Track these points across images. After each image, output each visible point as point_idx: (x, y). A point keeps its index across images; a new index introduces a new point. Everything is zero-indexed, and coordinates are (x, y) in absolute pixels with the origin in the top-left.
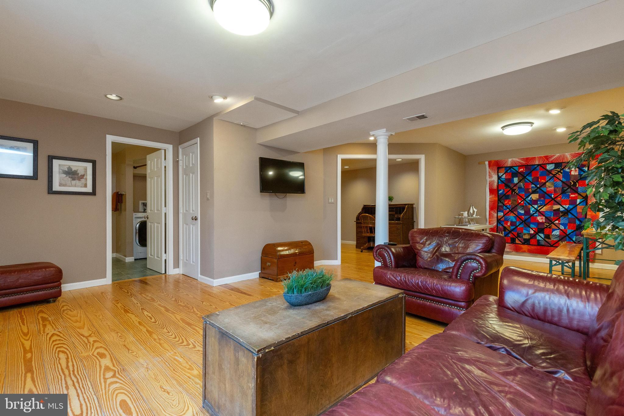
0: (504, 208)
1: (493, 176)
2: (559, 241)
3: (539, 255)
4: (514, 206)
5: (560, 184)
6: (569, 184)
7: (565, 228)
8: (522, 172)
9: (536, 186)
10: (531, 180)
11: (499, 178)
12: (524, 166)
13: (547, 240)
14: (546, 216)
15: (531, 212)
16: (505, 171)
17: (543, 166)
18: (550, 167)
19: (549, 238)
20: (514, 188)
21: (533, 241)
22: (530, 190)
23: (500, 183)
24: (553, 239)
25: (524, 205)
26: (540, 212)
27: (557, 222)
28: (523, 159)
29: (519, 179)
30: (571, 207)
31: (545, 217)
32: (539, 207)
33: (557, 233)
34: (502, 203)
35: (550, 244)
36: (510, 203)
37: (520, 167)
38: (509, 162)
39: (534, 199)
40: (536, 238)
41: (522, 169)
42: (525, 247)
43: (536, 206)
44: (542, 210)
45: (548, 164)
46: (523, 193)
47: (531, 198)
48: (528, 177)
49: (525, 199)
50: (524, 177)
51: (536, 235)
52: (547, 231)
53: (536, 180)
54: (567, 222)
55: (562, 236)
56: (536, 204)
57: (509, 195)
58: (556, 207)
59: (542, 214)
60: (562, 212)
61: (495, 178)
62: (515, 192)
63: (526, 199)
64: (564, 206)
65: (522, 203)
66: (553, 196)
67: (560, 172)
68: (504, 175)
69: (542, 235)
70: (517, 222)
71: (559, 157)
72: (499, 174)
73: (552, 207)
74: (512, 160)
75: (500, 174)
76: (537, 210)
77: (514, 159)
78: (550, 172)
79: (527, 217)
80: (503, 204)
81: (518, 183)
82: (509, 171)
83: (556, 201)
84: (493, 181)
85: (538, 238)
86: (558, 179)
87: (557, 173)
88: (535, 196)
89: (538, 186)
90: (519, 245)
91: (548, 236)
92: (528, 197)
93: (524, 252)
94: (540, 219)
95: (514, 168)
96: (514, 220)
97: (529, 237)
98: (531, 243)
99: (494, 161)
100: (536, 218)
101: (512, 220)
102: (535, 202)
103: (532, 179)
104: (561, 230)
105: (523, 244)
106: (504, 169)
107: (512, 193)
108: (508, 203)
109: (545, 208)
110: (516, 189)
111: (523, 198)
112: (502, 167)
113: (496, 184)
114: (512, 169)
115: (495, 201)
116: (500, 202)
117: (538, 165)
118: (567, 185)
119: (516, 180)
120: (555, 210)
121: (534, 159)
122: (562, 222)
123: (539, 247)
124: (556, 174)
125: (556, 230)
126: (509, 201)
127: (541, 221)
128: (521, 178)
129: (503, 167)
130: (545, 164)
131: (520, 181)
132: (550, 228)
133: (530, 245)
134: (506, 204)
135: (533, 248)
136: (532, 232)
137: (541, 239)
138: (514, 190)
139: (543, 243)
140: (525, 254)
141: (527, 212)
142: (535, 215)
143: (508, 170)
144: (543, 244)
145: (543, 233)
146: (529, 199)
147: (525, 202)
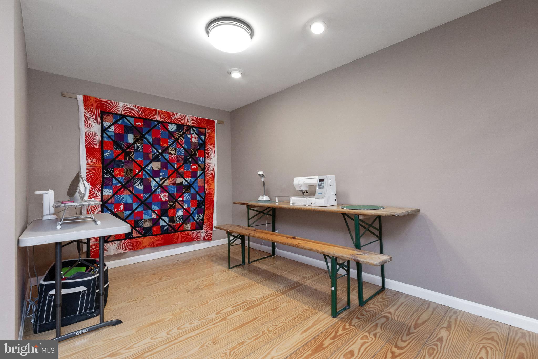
0: (114, 180)
1: (93, 124)
2: (183, 223)
3: (163, 247)
4: (128, 179)
5: (181, 151)
6: (190, 153)
7: (188, 205)
8: (139, 127)
9: (157, 150)
10: (151, 141)
11: (104, 130)
12: (142, 118)
13: (171, 224)
14: (170, 192)
15: (153, 187)
16: (114, 121)
17: (164, 125)
18: (172, 128)
19: (174, 222)
20: (129, 150)
21: (156, 230)
22: (151, 156)
23: (105, 139)
24: (178, 222)
25: (143, 177)
26: (162, 187)
27: (180, 199)
28: (139, 108)
29: (135, 137)
30: (193, 180)
31: (169, 194)
32: (161, 180)
33: (180, 213)
34: (110, 173)
35: (174, 229)
36: (123, 174)
37: (137, 118)
38: (121, 107)
39: (155, 169)
40: (159, 223)
41: (140, 123)
42: (146, 240)
43: (157, 179)
44: (165, 184)
45: (170, 123)
46: (142, 159)
47: (152, 167)
48: (147, 136)
49: (143, 169)
50: (143, 136)
51: (159, 220)
52: (170, 213)
53: (157, 142)
54: (189, 198)
55: (187, 216)
56: (159, 176)
57: (121, 161)
58: (179, 180)
59: (165, 190)
60: (185, 186)
61: (96, 128)
62: (130, 157)
63: (145, 168)
64: (187, 179)
65: (140, 174)
66: (176, 165)
67: (181, 136)
68: (113, 127)
69: (166, 219)
70: (134, 204)
71: (180, 118)
72: (104, 123)
73: (175, 180)
74: (125, 106)
75: (106, 124)
76: (160, 185)
77: (128, 104)
78: (171, 134)
79: (148, 195)
80: (112, 175)
81: (134, 143)
82: (120, 122)
83: (179, 173)
84: (94, 133)
85: (162, 223)
86: (180, 144)
87: (179, 137)
88: (156, 165)
89: (160, 151)
90: (138, 239)
91: (172, 220)
92: (147, 165)
93: (145, 247)
94: (164, 197)
95: (128, 118)
96: (130, 201)
97: (151, 224)
98: (154, 233)
99: (96, 99)
100: (158, 195)
101: (126, 201)
102: (156, 173)
103: (153, 140)
104: (185, 209)
105: (143, 236)
106: (111, 116)
107: (125, 159)
108: (119, 174)
109: (168, 181)
110: (131, 153)
111: (142, 167)
112: (109, 113)
113: (98, 140)
114: (125, 120)
115: (97, 168)
116: (107, 171)
117: (159, 122)
118: (189, 154)
119: (131, 138)
120: (177, 184)
121: (153, 111)
122: (185, 199)
123: (162, 236)
124: (178, 139)
125: (180, 209)
126: (122, 170)
127: (164, 199)
128: (138, 136)
129: (111, 113)
130: (166, 122)
131: (136, 141)
132: (174, 207)
133: (152, 235)
134: (117, 175)
135: (156, 238)
136: (155, 216)
137: (165, 224)
138: (128, 154)
139: (167, 229)
140: (145, 250)
141: (147, 188)
142: (157, 191)
143: (119, 120)
144: (167, 231)
145: (167, 216)
146: (149, 168)
147: (144, 173)
